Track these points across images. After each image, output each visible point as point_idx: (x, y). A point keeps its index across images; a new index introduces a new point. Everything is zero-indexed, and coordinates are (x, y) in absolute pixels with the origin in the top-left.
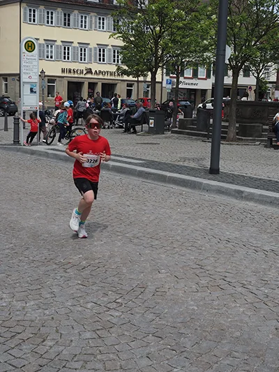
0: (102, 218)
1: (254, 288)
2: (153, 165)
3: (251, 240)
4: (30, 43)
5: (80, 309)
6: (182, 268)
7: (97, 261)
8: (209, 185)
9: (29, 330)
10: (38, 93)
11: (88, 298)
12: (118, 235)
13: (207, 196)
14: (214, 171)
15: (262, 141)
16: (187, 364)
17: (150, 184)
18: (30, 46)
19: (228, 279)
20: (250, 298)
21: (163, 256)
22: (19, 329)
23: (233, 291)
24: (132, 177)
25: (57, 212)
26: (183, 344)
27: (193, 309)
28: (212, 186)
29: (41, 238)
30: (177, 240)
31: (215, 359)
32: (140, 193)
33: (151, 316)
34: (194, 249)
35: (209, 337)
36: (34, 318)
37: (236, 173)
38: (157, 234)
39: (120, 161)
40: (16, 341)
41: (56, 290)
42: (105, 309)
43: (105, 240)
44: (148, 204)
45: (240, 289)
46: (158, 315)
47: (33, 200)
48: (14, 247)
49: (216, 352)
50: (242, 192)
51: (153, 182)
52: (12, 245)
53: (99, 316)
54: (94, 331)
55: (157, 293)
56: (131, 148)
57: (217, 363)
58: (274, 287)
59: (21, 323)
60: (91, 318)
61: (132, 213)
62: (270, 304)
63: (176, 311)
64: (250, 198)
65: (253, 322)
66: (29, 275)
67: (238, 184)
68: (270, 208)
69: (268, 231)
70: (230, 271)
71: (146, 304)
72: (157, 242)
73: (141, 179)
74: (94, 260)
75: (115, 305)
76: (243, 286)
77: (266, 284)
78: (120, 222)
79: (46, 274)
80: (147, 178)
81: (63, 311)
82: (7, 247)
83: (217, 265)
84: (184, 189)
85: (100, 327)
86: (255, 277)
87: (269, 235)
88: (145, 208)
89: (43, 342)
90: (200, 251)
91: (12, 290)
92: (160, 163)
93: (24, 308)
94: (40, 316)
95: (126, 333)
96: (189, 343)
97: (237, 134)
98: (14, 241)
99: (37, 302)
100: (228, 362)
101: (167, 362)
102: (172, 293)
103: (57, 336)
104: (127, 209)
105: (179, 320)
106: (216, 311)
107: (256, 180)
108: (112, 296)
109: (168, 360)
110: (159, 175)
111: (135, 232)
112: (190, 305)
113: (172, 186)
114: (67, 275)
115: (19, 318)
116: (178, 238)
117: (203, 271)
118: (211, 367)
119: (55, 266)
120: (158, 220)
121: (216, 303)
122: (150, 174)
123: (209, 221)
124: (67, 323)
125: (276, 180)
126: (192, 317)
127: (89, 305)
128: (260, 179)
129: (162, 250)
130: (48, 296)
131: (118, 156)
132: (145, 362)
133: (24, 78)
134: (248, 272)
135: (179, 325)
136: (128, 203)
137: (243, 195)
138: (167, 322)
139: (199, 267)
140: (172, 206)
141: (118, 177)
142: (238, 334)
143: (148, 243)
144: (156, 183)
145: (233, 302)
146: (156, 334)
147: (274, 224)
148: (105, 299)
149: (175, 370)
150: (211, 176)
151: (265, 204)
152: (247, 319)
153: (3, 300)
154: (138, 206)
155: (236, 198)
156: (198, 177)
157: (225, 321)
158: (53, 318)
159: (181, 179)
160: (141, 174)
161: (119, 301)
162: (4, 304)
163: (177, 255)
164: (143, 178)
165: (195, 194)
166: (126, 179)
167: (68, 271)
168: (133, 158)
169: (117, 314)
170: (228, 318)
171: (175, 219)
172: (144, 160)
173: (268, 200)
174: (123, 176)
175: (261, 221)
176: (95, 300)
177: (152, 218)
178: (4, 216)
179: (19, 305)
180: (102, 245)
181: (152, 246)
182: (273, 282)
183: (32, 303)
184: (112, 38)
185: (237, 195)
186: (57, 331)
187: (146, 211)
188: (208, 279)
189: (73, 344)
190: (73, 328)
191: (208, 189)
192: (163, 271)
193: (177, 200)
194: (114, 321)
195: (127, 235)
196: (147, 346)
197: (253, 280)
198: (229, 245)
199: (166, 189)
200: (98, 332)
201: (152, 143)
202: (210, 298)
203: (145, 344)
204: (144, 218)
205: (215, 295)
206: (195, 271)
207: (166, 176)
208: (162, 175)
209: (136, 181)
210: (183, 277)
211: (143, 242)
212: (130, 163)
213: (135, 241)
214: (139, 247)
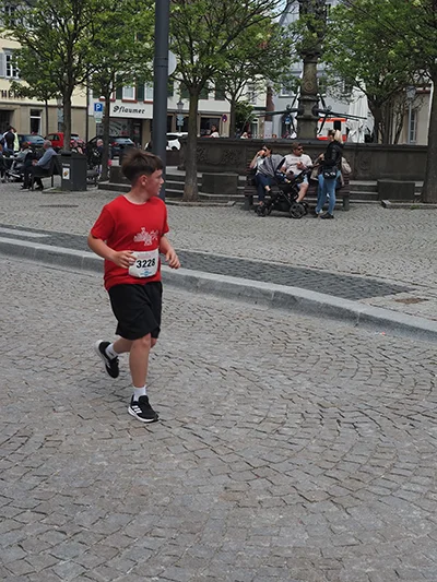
1: (200, 427)
2: (62, 241)
3: (203, 354)
6: (92, 402)
15: (237, 199)
16: (81, 552)
17: (57, 271)
20: (192, 443)
21: (63, 384)
23: (167, 435)
24: (29, 261)
26: (79, 521)
27: (102, 466)
30: (88, 359)
31: (126, 541)
32: (39, 287)
33: (32, 481)
35: (121, 508)
37: (191, 250)
38: (58, 350)
39: (9, 236)
44: (49, 303)
45: (178, 430)
46: (44, 478)
49: (130, 530)
50: (197, 280)
51: (60, 267)
55: (48, 444)
56: (31, 214)
57: (128, 547)
58: (229, 424)
61: (20, 318)
62: (219, 451)
63: (74, 470)
64: (208, 288)
65: (192, 480)
67: (191, 267)
68: (237, 304)
69: (232, 338)
70: (166, 403)
71: (27, 463)
72: (55, 363)
73: (41, 264)
76: (184, 425)
77: (218, 419)
80: (51, 262)
86: (202, 410)
87: (232, 344)
88: (43, 310)
92: (73, 237)
96: (89, 519)
97: (200, 189)
100: (146, 544)
101: (49, 551)
102: (72, 442)
104: (15, 312)
105: (76, 485)
106: (137, 466)
107: (220, 260)
109: (52, 547)
110: (70, 256)
111: (21, 349)
112: (98, 460)
113: (89, 273)
116: (91, 355)
117: (124, 404)
118: (119, 554)
120: (60, 328)
121: (137, 454)
122: (55, 254)
125: (250, 259)
126: (99, 478)
128: (226, 259)
129: (62, 376)
131: (8, 227)
132: (14, 553)
134: (193, 403)
135: (75, 491)
136: (16, 303)
137: (198, 285)
138: (58, 487)
139: (117, 399)
140: (87, 305)
141: (4, 260)
142: (166, 500)
143: (40, 366)
144: (65, 269)
145: (164, 451)
146: (37, 509)
147: (242, 327)
149: (62, 563)
151: (229, 298)
152: (183, 476)
154: (31, 307)
155: (188, 289)
157: (149, 481)
160: (41, 256)
163: (86, 382)
164: (45, 262)
166: (16, 264)
168: (30, 230)
170: (154, 475)
171: (89, 326)
172: (43, 232)
173: (235, 291)
174: (13, 259)
175: (223, 324)
177: (53, 325)
181: (47, 370)
182: (229, 417)
185: (189, 283)
187: (45, 315)
192: (61, 408)
193: (95, 295)
195: (9, 354)
196: (20, 529)
197: (199, 414)
198: (170, 363)
199: (80, 277)
201: (66, 206)
202: (130, 447)
203: (17, 525)
204: (39, 326)
205: (138, 441)
206: (111, 405)
207: (81, 258)
208: (75, 256)
209: (35, 266)
210: (92, 415)
211: (34, 364)
212: (25, 238)
213: (21, 362)
214: (26, 372)
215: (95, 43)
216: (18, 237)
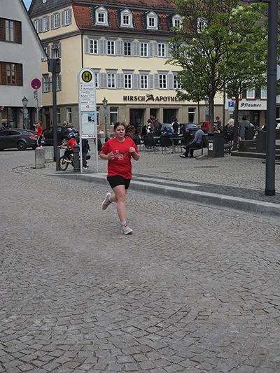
0: (152, 243)
2: (208, 188)
4: (87, 74)
5: (120, 333)
6: (227, 291)
7: (142, 285)
8: (263, 206)
9: (68, 354)
10: (96, 121)
11: (129, 323)
12: (167, 260)
13: (262, 218)
14: (270, 192)
17: (206, 208)
18: (87, 77)
19: (273, 302)
21: (209, 279)
22: (57, 353)
23: (278, 315)
24: (187, 201)
25: (109, 237)
26: (220, 368)
27: (235, 334)
28: (267, 207)
29: (90, 263)
30: (226, 264)
32: (194, 217)
34: (242, 272)
35: (246, 362)
36: (73, 342)
38: (206, 258)
39: (175, 186)
40: (53, 365)
41: (98, 314)
42: (145, 334)
43: (153, 265)
44: (200, 227)
46: (198, 339)
47: (86, 226)
48: (63, 273)
51: (207, 205)
52: (60, 271)
53: (138, 340)
54: (131, 355)
55: (199, 317)
56: (190, 172)
59: (60, 347)
60: (130, 342)
61: (182, 237)
63: (216, 335)
66: (74, 300)
70: (277, 294)
71: (187, 329)
72: (204, 266)
73: (196, 203)
74: (140, 284)
75: (155, 329)
78: (170, 246)
79: (91, 299)
80: (201, 202)
81: (103, 335)
82: (56, 273)
83: (264, 288)
84: (238, 211)
85: (137, 352)
88: (197, 232)
89: (79, 366)
90: (247, 274)
91: (56, 315)
92: (215, 186)
93: (65, 332)
94: (79, 340)
95: (163, 357)
96: (227, 368)
98: (63, 267)
99: (78, 326)
102: (215, 317)
103: (94, 360)
104: (179, 233)
105: (218, 345)
106: (258, 335)
108: (154, 320)
110: (213, 198)
111: (183, 256)
112: (232, 329)
113: (226, 209)
114: (111, 299)
115: (59, 342)
116: (227, 261)
117: (249, 294)
119: (100, 291)
120: (208, 244)
121: (259, 327)
122: (204, 197)
123: (261, 243)
124: (105, 347)
126: (233, 341)
127: (129, 330)
129: (208, 274)
130: (90, 320)
131: (175, 180)
133: (82, 108)
135: (218, 349)
136: (180, 227)
138: (206, 345)
139: (245, 290)
140: (224, 229)
141: (172, 201)
143: (195, 267)
144: (210, 206)
145: (276, 327)
146: (193, 359)
148: (146, 323)
150: (267, 198)
153: (46, 325)
154: (189, 230)
156: (253, 199)
157: (266, 346)
158: (92, 342)
159: (235, 201)
160: (195, 198)
161: (160, 325)
162: (47, 329)
163: (224, 279)
164: (198, 202)
165: (249, 217)
166: (180, 203)
167: (113, 295)
168: (189, 182)
169: (156, 338)
170: (269, 342)
171: (225, 243)
172: (196, 183)
174: (177, 200)
176: (135, 324)
177: (203, 241)
178: (57, 242)
179: (61, 329)
180: (149, 269)
181: (199, 270)
183: (74, 327)
184: (168, 64)
186: (95, 356)
187: (198, 235)
188: (253, 302)
189: (109, 368)
190: (111, 352)
191: (262, 211)
192: (208, 294)
193: (230, 223)
194: (152, 345)
196: (182, 371)
198: (279, 267)
199: (220, 211)
200: (135, 356)
201: (211, 167)
202: (253, 322)
203: (181, 368)
204: (194, 242)
205: (259, 318)
206: (240, 294)
207: (220, 199)
208: (216, 198)
209: (191, 205)
210: (228, 300)
211: (192, 266)
212: (186, 187)
213: (183, 265)
214: (186, 271)
215: (229, 64)
216: (181, 187)
